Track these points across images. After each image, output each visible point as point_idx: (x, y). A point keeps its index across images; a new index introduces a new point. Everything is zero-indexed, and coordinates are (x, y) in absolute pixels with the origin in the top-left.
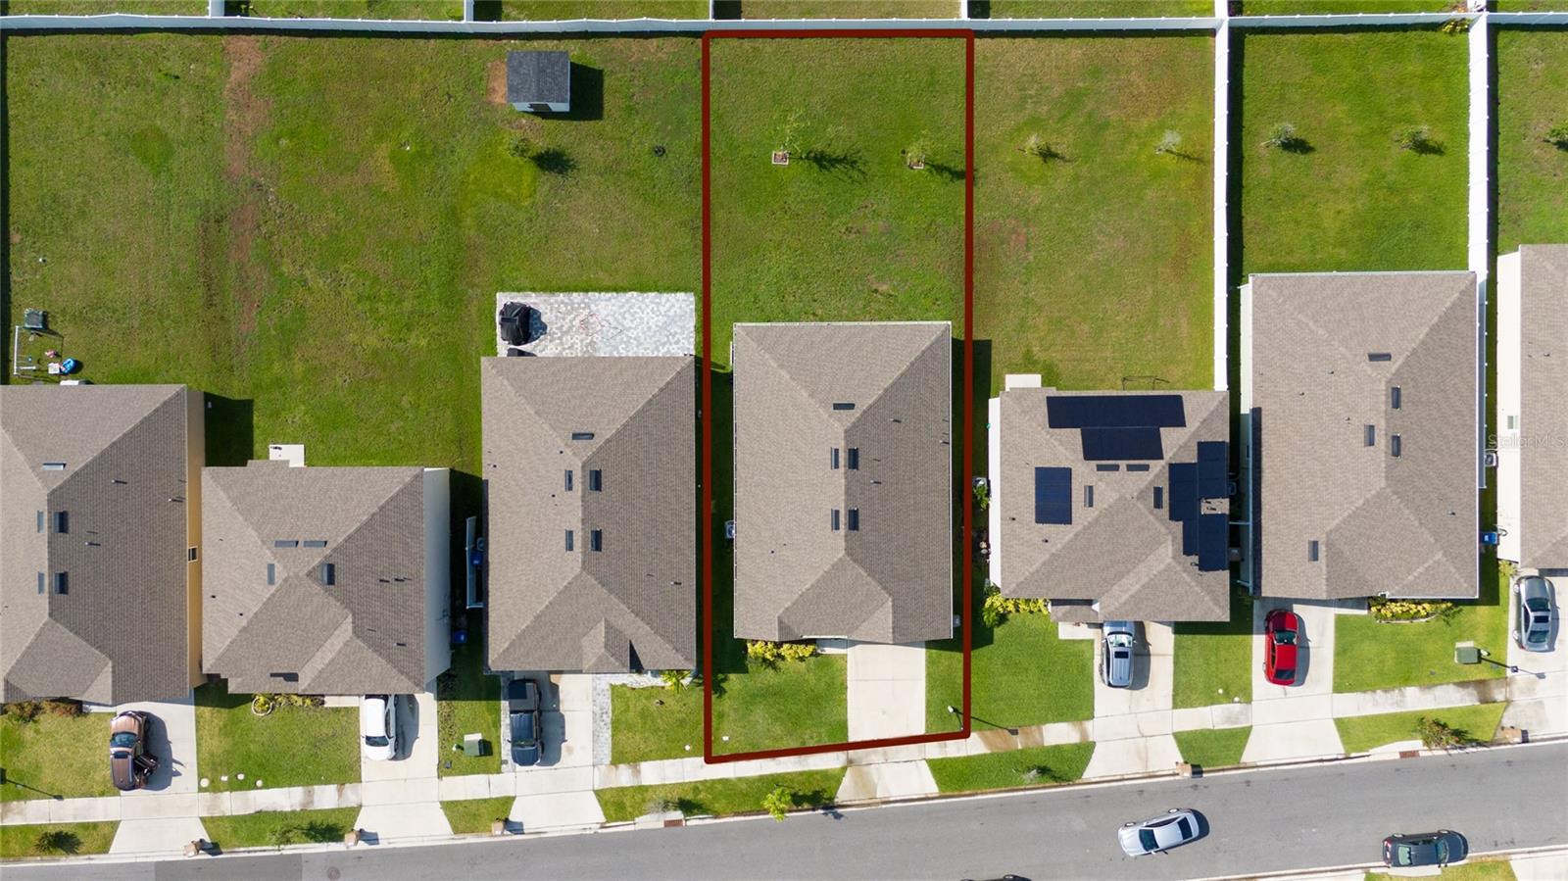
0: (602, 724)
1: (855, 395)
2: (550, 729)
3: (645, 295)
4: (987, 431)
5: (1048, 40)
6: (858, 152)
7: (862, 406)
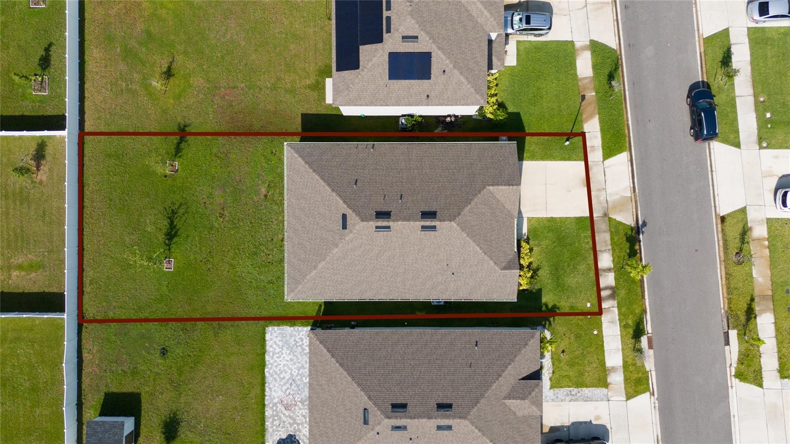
0: (578, 395)
1: (336, 213)
2: (582, 433)
3: (267, 363)
4: (366, 117)
5: (86, 73)
6: (165, 208)
7: (344, 209)
